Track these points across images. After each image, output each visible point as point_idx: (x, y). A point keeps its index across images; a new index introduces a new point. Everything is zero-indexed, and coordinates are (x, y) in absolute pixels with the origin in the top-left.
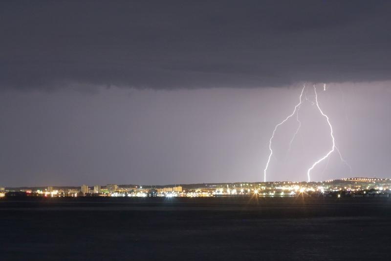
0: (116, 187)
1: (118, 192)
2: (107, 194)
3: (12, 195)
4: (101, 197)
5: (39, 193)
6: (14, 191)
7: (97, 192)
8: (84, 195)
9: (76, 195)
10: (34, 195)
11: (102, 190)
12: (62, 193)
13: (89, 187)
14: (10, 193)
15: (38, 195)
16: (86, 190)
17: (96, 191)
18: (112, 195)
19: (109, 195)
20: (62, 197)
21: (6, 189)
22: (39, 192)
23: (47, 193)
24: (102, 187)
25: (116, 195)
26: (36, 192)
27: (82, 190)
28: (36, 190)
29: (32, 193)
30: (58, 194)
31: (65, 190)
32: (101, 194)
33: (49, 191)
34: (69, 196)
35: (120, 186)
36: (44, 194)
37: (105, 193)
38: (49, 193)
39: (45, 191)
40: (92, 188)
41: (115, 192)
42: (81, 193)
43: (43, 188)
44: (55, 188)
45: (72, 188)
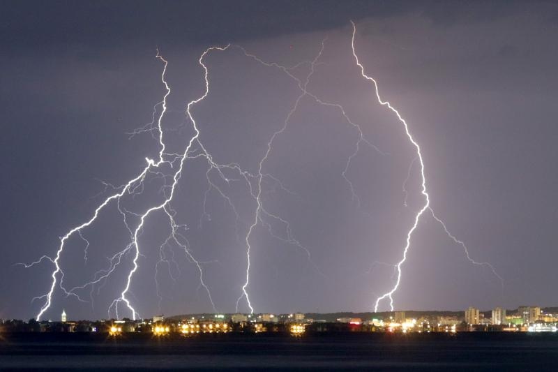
0: (538, 311)
1: (543, 322)
2: (519, 326)
3: (320, 329)
4: (507, 332)
5: (376, 325)
6: (324, 321)
7: (499, 323)
8: (472, 329)
9: (454, 329)
10: (366, 330)
11: (509, 318)
12: (425, 325)
13: (480, 313)
14: (316, 325)
15: (373, 330)
16: (475, 319)
17: (496, 320)
18: (531, 329)
19: (523, 329)
20: (425, 333)
21: (307, 316)
22: (377, 323)
23: (392, 326)
24: (509, 313)
25: (537, 328)
26: (371, 323)
27: (467, 318)
28: (371, 320)
29: (361, 326)
30: (416, 326)
31: (430, 319)
32: (507, 326)
33: (398, 321)
34: (440, 331)
35: (546, 310)
36: (386, 328)
37: (515, 324)
38: (397, 325)
39: (390, 321)
40: (488, 315)
41: (536, 322)
42: (465, 324)
43: (384, 316)
44: (410, 314)
45: (446, 314)
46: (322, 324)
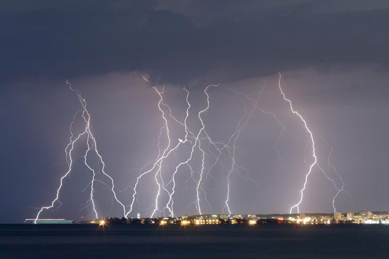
0: (370, 214)
1: (372, 219)
2: (360, 221)
3: (263, 222)
4: (354, 224)
5: (290, 220)
6: (266, 218)
7: (351, 219)
8: (337, 223)
9: (329, 222)
10: (285, 222)
11: (355, 217)
12: (315, 220)
13: (342, 214)
14: (261, 220)
15: (289, 222)
16: (339, 217)
17: (349, 218)
18: (366, 222)
19: (362, 223)
20: (315, 224)
21: (258, 216)
22: (291, 219)
23: (298, 221)
24: (356, 214)
25: (370, 222)
26: (288, 219)
27: (335, 216)
28: (288, 217)
29: (284, 221)
30: (310, 221)
31: (317, 217)
32: (355, 221)
33: (301, 219)
34: (322, 223)
35: (374, 213)
36: (296, 221)
37: (359, 220)
38: (301, 220)
39: (297, 218)
40: (345, 215)
41: (369, 219)
42: (334, 220)
43: (295, 216)
44: (307, 215)
45: (325, 215)
46: (264, 220)
